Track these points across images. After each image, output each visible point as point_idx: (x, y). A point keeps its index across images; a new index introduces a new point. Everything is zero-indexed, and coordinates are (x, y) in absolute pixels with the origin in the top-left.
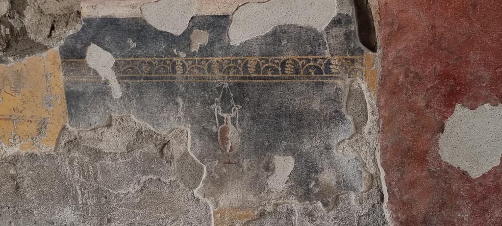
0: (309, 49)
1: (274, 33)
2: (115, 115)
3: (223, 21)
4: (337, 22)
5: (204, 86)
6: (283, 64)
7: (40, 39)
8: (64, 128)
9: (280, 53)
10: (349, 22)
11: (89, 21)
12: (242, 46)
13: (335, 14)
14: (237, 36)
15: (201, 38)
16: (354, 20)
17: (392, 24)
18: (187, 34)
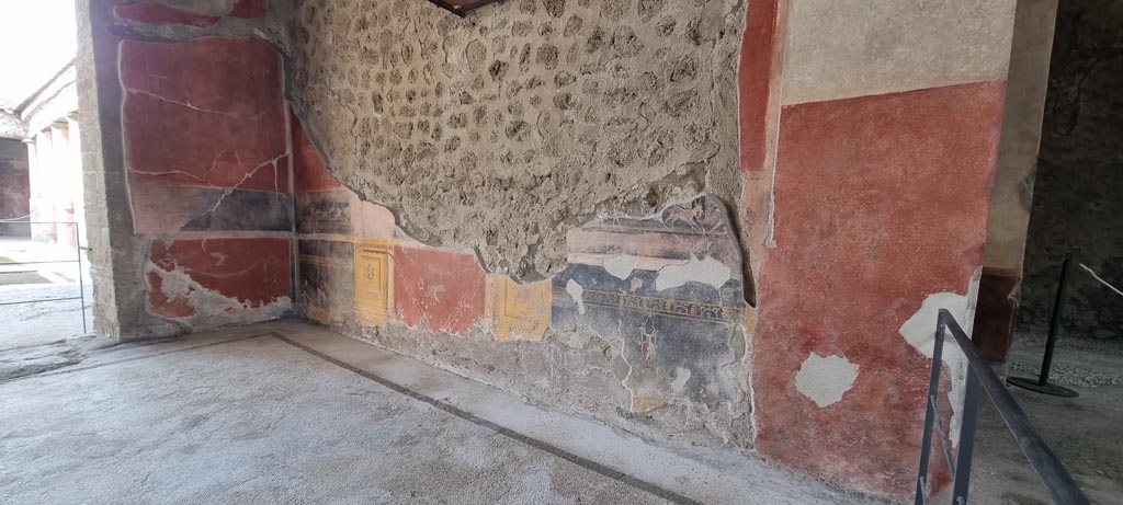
0: (708, 299)
1: (685, 286)
2: (579, 325)
3: (652, 275)
4: (729, 284)
5: (636, 315)
6: (690, 306)
7: (542, 273)
8: (548, 328)
9: (688, 299)
10: (737, 284)
11: (571, 265)
12: (664, 291)
13: (728, 278)
14: (661, 285)
15: (637, 284)
16: (742, 284)
17: (768, 290)
18: (630, 278)
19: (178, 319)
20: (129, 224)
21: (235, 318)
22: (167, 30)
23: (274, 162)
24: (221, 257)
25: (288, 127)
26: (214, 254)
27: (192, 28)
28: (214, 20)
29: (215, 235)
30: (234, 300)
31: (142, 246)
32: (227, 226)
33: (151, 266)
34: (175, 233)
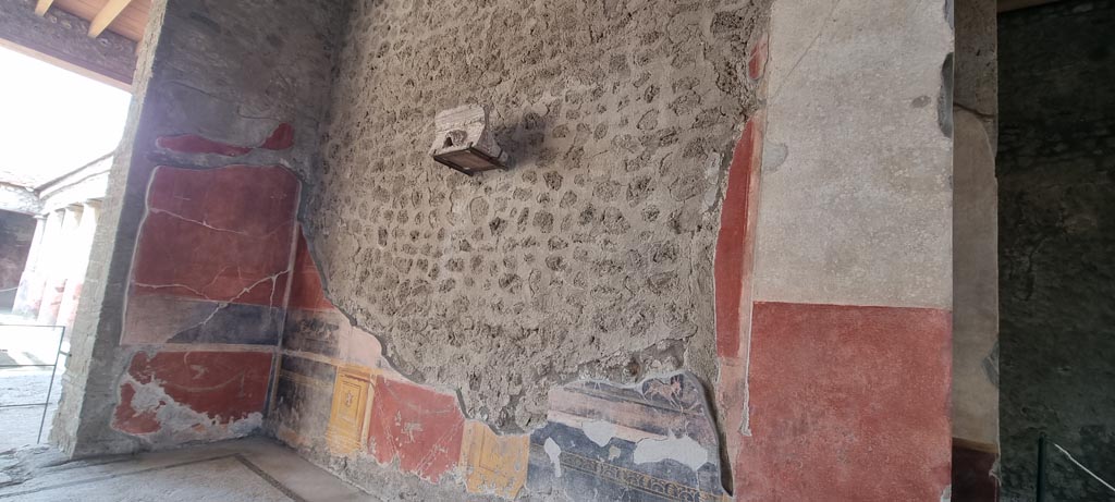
0: (685, 481)
1: (663, 463)
2: (554, 488)
3: (631, 445)
4: (706, 467)
5: (613, 486)
6: (667, 486)
7: (521, 426)
8: (523, 487)
9: (666, 478)
10: (714, 470)
11: (550, 423)
12: (641, 465)
13: (705, 462)
14: (639, 457)
15: (615, 453)
16: (719, 469)
17: (745, 480)
18: (608, 447)
19: (140, 435)
20: (116, 335)
21: (200, 435)
22: (201, 159)
23: (274, 278)
24: (200, 370)
25: (294, 246)
26: (195, 367)
27: (224, 158)
28: (246, 151)
29: (199, 348)
30: (204, 415)
31: (124, 357)
32: (215, 338)
33: (128, 378)
34: (161, 345)
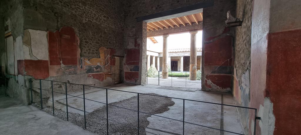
19: (209, 88)
20: (204, 72)
21: (218, 90)
22: (212, 41)
23: (229, 60)
24: (217, 79)
25: (232, 52)
26: (216, 78)
27: (215, 39)
28: (219, 36)
29: (216, 74)
30: (218, 87)
31: (205, 76)
32: (218, 73)
33: (206, 79)
34: (210, 74)
